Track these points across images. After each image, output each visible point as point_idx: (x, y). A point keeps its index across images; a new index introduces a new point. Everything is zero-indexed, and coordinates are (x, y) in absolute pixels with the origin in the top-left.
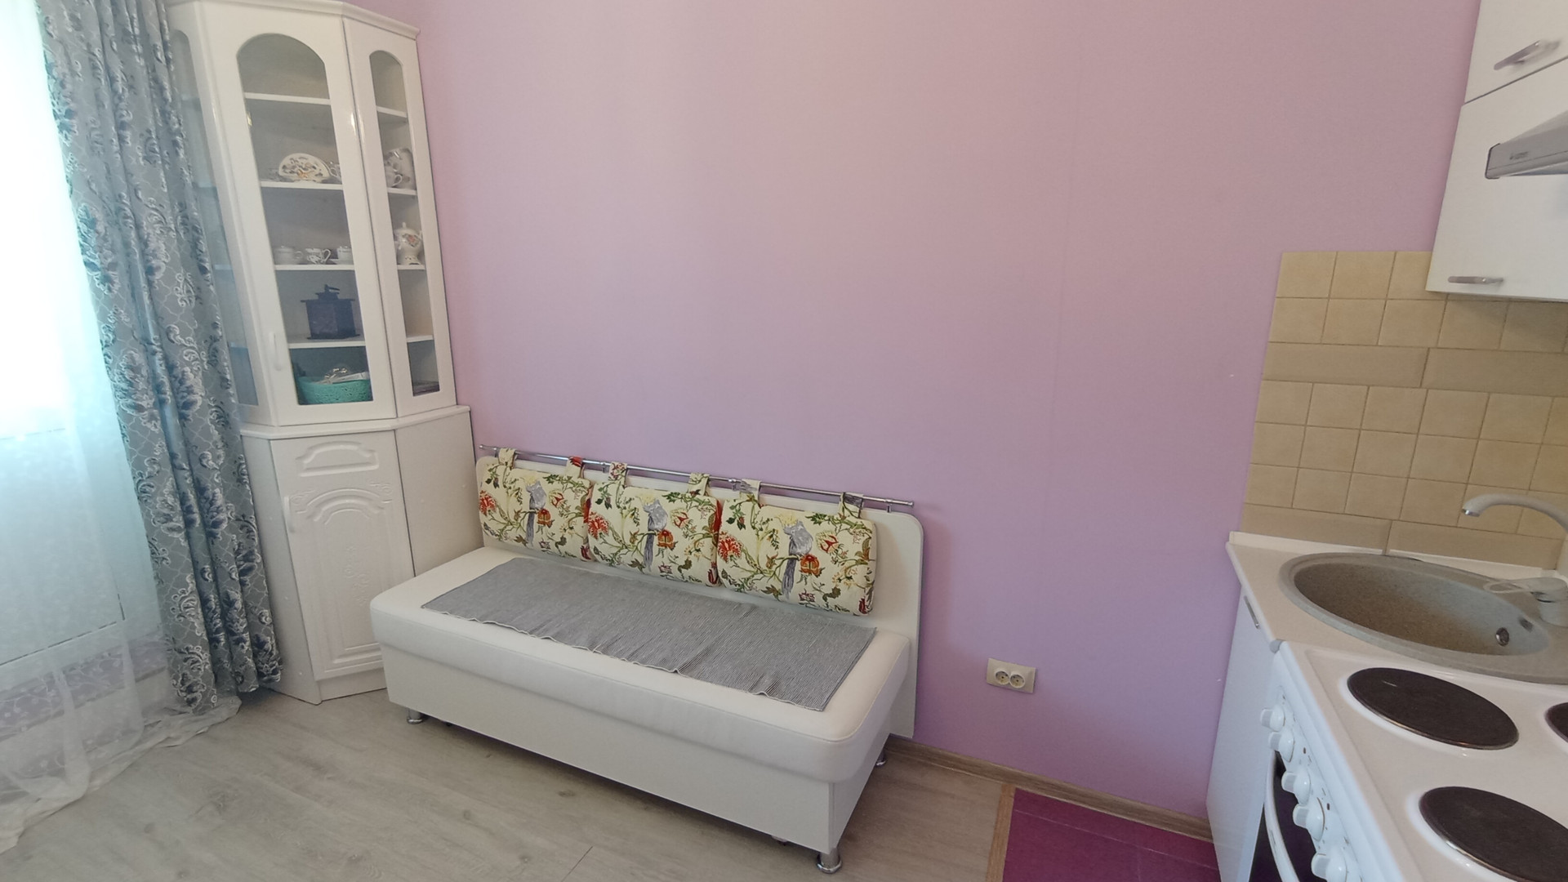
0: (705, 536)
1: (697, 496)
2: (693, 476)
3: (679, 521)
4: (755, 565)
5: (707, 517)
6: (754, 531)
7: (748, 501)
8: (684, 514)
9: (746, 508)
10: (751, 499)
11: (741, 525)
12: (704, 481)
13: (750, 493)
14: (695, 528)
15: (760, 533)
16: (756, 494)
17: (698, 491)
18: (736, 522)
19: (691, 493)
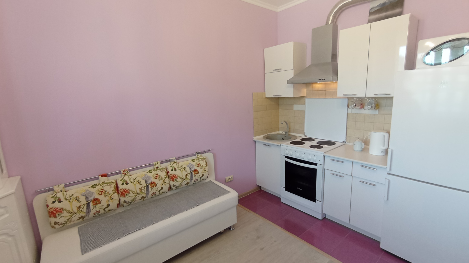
0: (166, 178)
1: (159, 168)
2: (154, 163)
3: (156, 177)
4: (182, 179)
5: (165, 172)
6: (180, 170)
7: (174, 163)
8: (157, 174)
9: (175, 165)
10: (175, 162)
11: (175, 170)
12: (159, 163)
13: (174, 161)
14: (162, 177)
15: (181, 170)
16: (175, 161)
17: (158, 167)
18: (174, 170)
19: (156, 168)
